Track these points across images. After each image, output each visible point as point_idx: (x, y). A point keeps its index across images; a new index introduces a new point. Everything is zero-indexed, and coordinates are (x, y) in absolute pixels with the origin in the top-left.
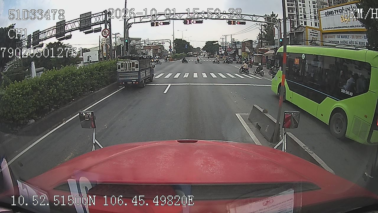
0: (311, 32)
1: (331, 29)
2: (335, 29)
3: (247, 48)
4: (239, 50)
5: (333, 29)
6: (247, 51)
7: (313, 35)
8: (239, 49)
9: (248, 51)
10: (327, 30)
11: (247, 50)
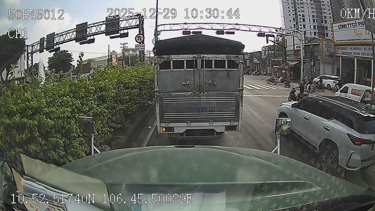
0: (326, 44)
1: (344, 42)
2: (348, 41)
3: (255, 59)
4: (247, 61)
5: (346, 41)
6: (255, 62)
7: (328, 47)
9: (257, 62)
10: (340, 42)
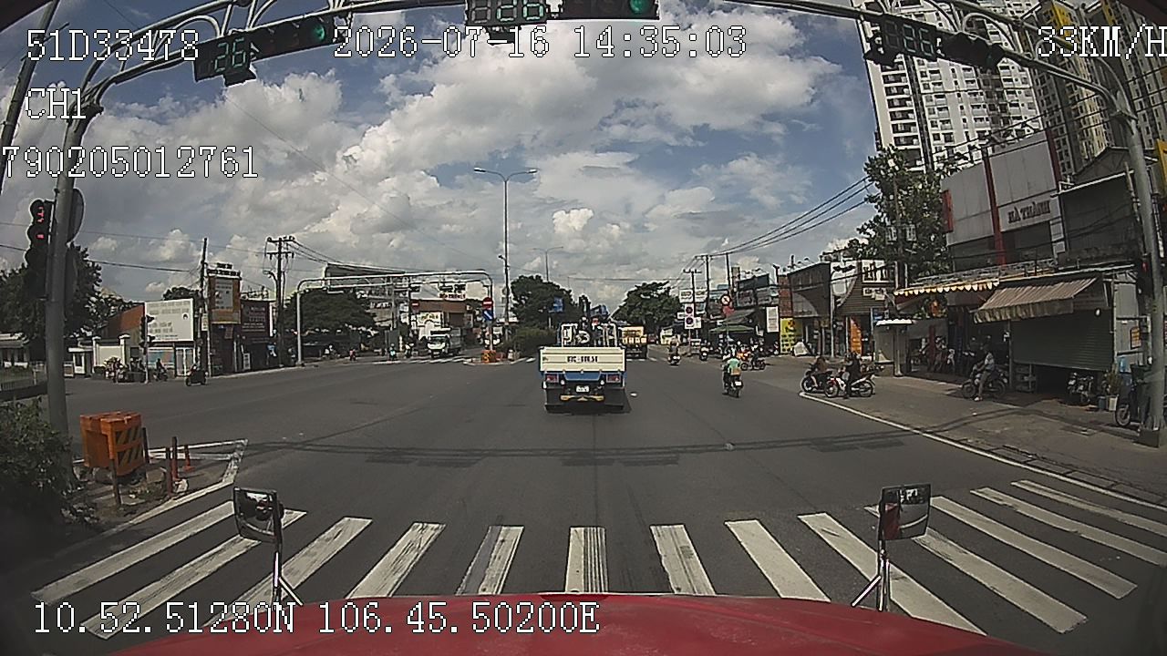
3: (801, 298)
4: (768, 308)
6: (803, 313)
8: (770, 306)
11: (804, 307)
